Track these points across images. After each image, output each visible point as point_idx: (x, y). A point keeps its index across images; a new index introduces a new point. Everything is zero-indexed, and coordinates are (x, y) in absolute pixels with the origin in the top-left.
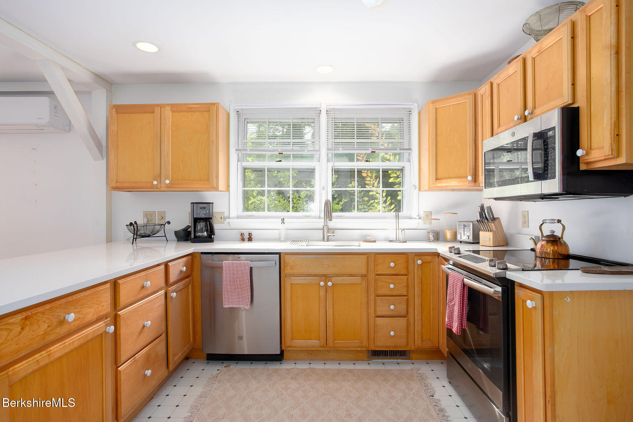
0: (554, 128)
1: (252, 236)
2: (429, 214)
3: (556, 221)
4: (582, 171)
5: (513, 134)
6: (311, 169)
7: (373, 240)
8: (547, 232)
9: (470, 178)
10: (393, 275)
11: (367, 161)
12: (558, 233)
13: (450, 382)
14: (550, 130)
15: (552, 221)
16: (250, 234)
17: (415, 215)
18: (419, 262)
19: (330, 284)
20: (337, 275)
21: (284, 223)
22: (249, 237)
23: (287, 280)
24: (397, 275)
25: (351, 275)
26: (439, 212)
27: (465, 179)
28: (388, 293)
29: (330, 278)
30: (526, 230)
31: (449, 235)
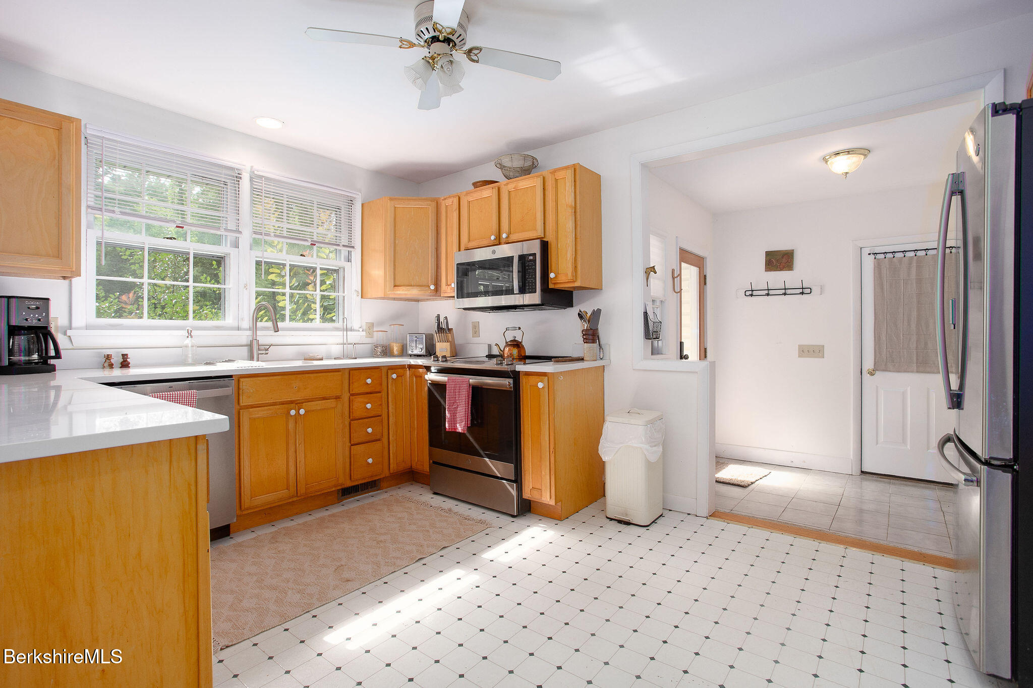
0: (534, 255)
1: (128, 360)
2: (371, 326)
3: (518, 328)
4: (551, 289)
5: (494, 252)
6: (217, 257)
7: (320, 357)
8: (509, 338)
9: (432, 287)
10: (367, 393)
11: (301, 255)
12: (519, 339)
13: (435, 493)
14: (531, 255)
15: (514, 329)
16: (125, 356)
17: (356, 327)
18: (394, 376)
19: (302, 412)
20: (307, 399)
21: (192, 337)
22: (124, 361)
23: (244, 413)
24: (371, 393)
25: (324, 399)
26: (381, 323)
27: (427, 288)
28: (365, 415)
29: (301, 404)
30: (476, 340)
31: (396, 349)
